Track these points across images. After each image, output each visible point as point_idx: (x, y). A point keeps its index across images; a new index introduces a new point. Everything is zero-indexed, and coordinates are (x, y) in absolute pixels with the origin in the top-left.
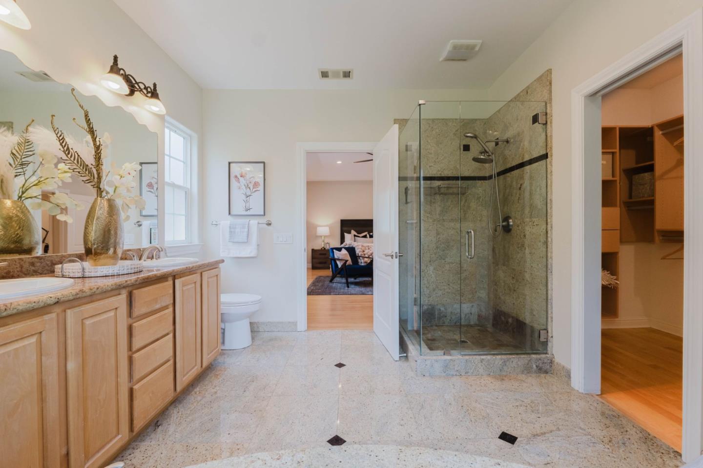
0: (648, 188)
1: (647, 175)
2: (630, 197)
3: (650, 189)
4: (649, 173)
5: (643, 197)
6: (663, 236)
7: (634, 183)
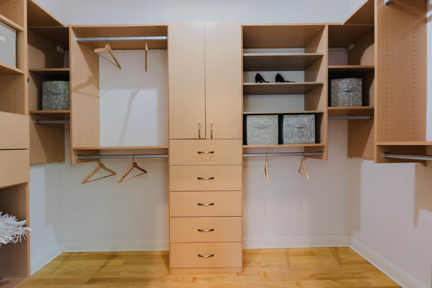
0: (62, 99)
1: (61, 84)
2: (40, 107)
3: (64, 101)
4: (64, 82)
5: (56, 109)
6: (79, 155)
7: (44, 90)
